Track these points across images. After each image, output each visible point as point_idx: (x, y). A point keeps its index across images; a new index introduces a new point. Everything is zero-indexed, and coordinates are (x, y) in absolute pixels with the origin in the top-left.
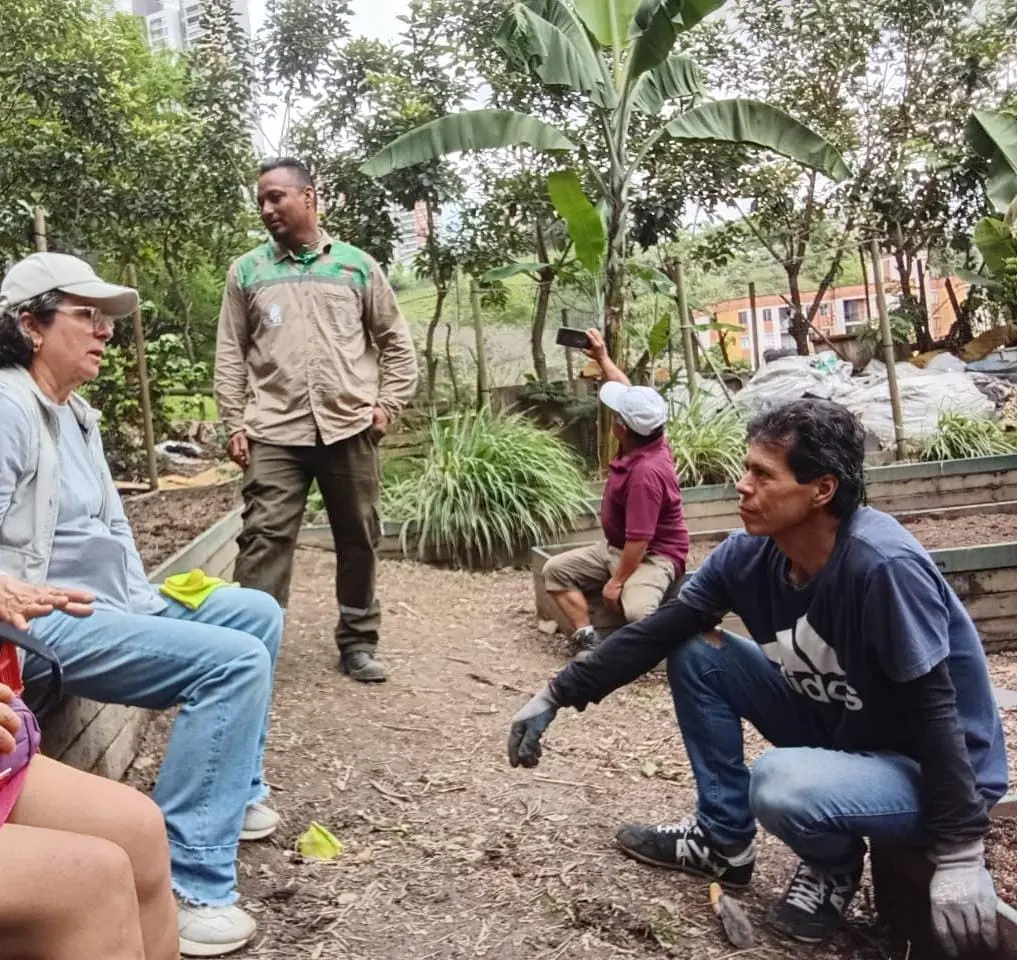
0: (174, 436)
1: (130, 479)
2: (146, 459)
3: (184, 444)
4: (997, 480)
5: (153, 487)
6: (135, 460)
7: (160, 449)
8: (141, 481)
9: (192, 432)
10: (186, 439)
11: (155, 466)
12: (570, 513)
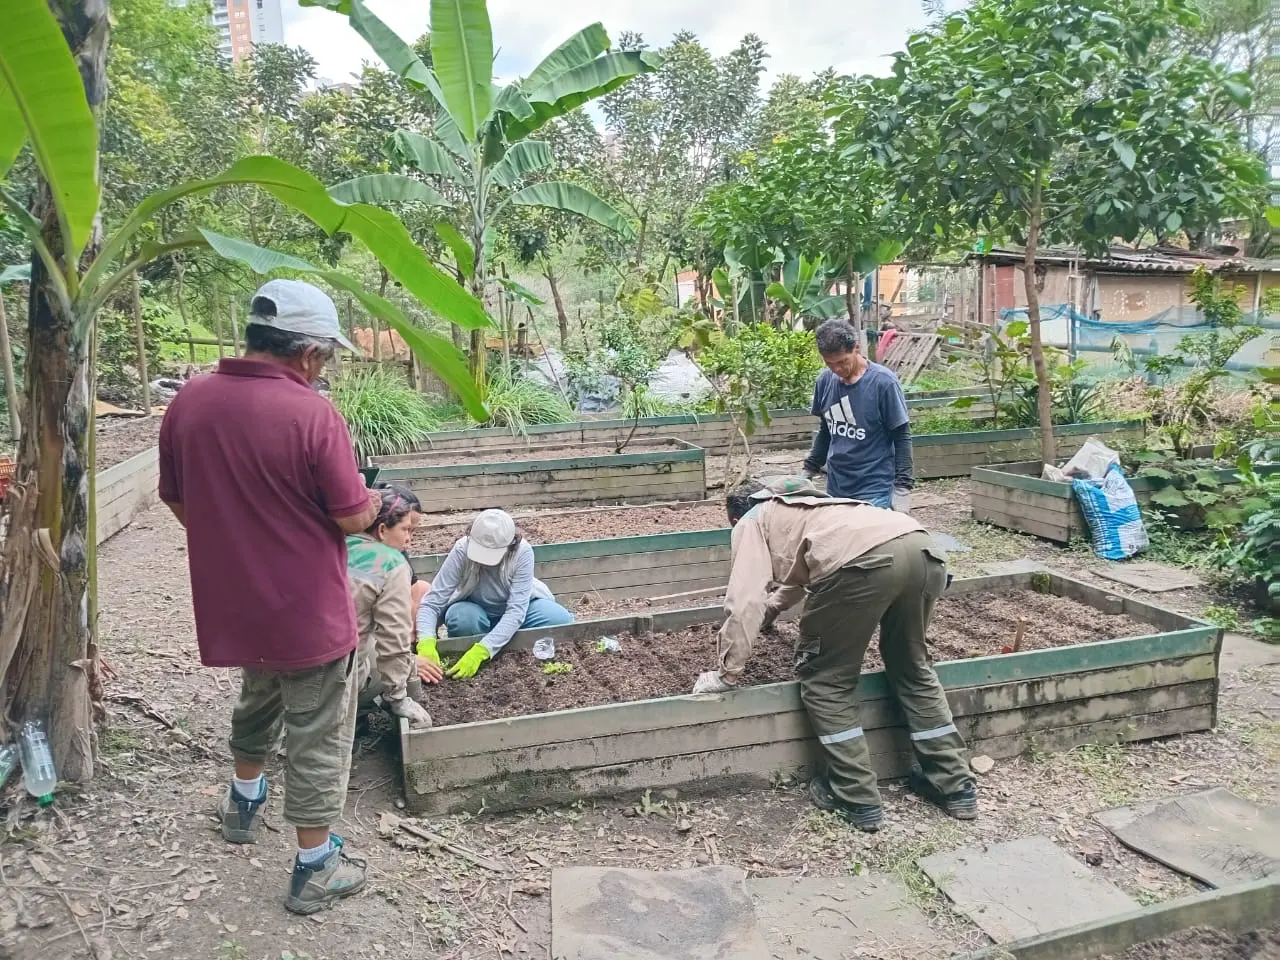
0: (165, 375)
1: (129, 407)
2: (142, 391)
3: (176, 381)
4: (653, 430)
5: (147, 414)
6: (134, 393)
7: (155, 384)
8: (139, 409)
9: (182, 372)
10: (177, 377)
11: (148, 397)
12: (414, 439)
